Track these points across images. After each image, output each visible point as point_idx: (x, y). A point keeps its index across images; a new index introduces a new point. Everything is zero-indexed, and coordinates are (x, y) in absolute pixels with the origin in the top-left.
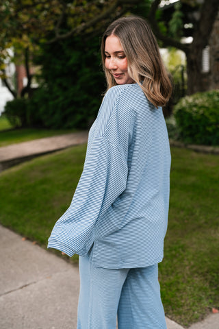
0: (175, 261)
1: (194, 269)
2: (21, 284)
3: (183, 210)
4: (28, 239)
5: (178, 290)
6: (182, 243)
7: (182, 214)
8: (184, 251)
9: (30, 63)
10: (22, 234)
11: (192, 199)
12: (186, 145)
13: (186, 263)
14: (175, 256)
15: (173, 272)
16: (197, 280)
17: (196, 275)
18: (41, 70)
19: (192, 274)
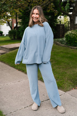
0: (63, 76)
1: (69, 78)
2: (18, 81)
3: (66, 63)
4: (19, 70)
5: (63, 83)
6: (65, 72)
7: (66, 64)
8: (66, 74)
9: (18, 18)
10: (17, 69)
11: (69, 60)
12: (68, 46)
13: (66, 77)
14: (63, 75)
15: (62, 79)
16: (69, 81)
17: (69, 80)
18: (21, 20)
19: (68, 80)
